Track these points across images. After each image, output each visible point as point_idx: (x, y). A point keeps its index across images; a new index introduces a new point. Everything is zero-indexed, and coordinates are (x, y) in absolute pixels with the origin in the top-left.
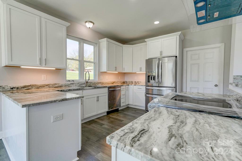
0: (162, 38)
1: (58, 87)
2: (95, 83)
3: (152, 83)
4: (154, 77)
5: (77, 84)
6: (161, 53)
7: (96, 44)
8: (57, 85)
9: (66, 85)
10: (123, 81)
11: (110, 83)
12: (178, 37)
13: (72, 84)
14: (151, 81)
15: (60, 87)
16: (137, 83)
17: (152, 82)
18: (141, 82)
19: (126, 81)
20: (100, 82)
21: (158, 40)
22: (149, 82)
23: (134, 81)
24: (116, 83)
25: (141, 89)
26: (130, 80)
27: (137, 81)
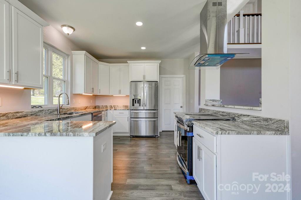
0: (144, 63)
1: (22, 117)
2: (68, 108)
3: (136, 107)
4: (138, 100)
5: (47, 111)
6: (144, 77)
7: (68, 55)
8: (20, 114)
9: (32, 113)
10: (94, 105)
11: (83, 108)
12: (158, 64)
13: (41, 111)
14: (135, 104)
15: (23, 117)
16: (113, 107)
17: (137, 105)
18: (118, 106)
19: (98, 105)
20: (73, 108)
21: (141, 64)
22: (133, 105)
23: (108, 105)
24: (88, 108)
25: (122, 114)
26: (104, 104)
27: (113, 105)
